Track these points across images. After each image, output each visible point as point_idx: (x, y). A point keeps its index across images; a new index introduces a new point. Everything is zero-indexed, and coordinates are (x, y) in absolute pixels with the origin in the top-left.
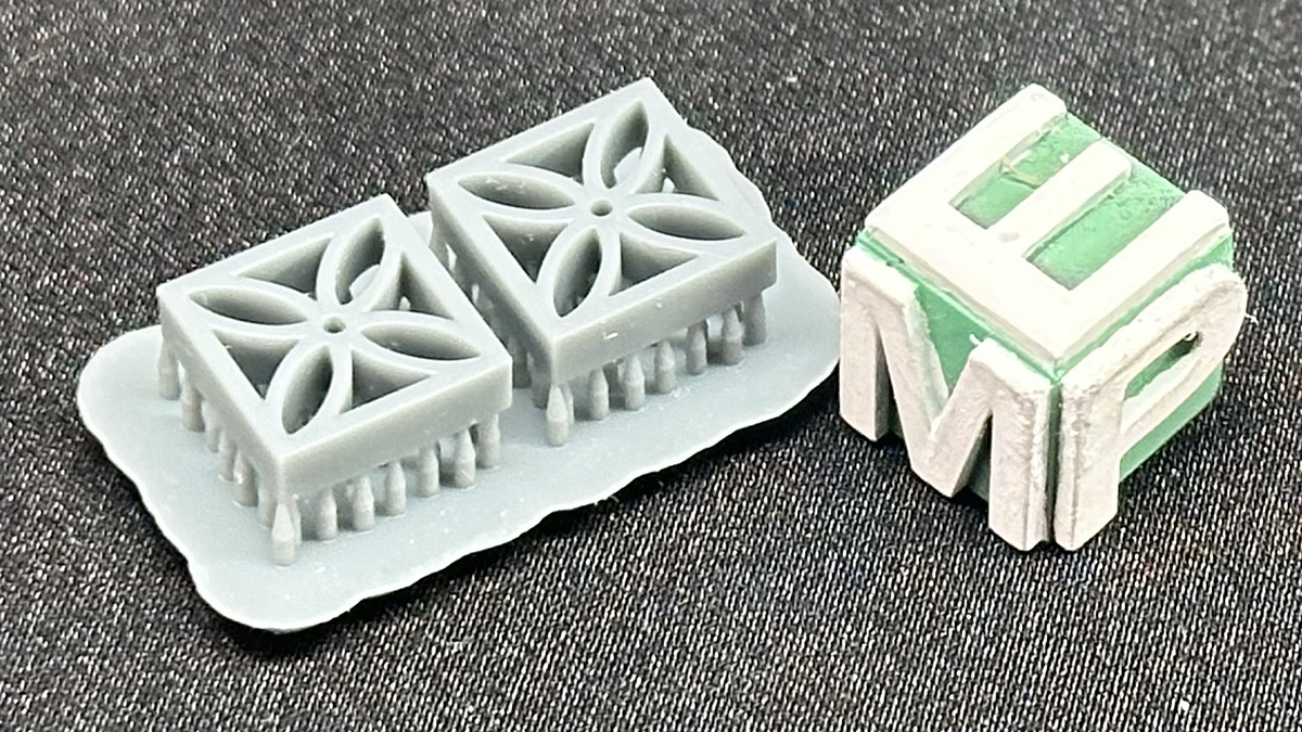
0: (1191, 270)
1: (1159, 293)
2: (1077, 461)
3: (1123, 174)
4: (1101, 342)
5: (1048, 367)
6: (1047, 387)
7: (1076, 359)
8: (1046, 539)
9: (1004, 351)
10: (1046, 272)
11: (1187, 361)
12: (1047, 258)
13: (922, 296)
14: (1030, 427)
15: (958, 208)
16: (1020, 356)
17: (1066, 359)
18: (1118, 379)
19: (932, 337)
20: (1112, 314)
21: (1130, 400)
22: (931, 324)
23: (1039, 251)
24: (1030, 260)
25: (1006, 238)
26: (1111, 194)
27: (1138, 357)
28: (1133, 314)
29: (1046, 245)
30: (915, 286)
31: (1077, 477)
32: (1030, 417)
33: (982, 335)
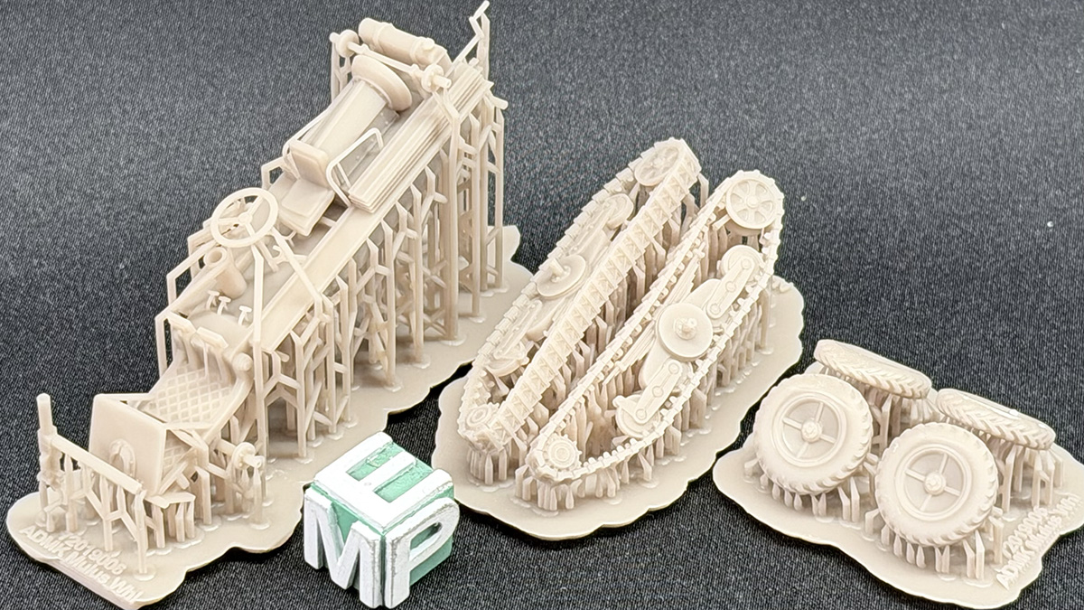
0: (437, 498)
1: (423, 506)
2: (393, 568)
3: (412, 464)
4: (401, 522)
5: (381, 531)
6: (379, 538)
7: (391, 528)
8: (381, 604)
9: (364, 525)
10: (382, 497)
11: (436, 536)
12: (382, 493)
13: (334, 506)
14: (374, 554)
15: (350, 474)
16: (371, 527)
17: (389, 527)
18: (407, 537)
19: (338, 523)
20: (404, 513)
21: (414, 549)
22: (338, 518)
23: (380, 490)
24: (376, 493)
25: (365, 484)
26: (409, 470)
27: (415, 529)
28: (413, 513)
29: (382, 488)
30: (331, 502)
31: (393, 576)
32: (374, 549)
33: (356, 520)
